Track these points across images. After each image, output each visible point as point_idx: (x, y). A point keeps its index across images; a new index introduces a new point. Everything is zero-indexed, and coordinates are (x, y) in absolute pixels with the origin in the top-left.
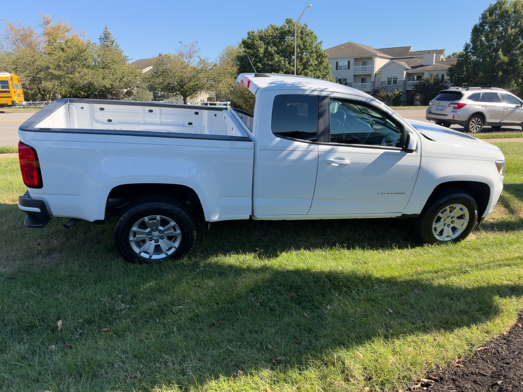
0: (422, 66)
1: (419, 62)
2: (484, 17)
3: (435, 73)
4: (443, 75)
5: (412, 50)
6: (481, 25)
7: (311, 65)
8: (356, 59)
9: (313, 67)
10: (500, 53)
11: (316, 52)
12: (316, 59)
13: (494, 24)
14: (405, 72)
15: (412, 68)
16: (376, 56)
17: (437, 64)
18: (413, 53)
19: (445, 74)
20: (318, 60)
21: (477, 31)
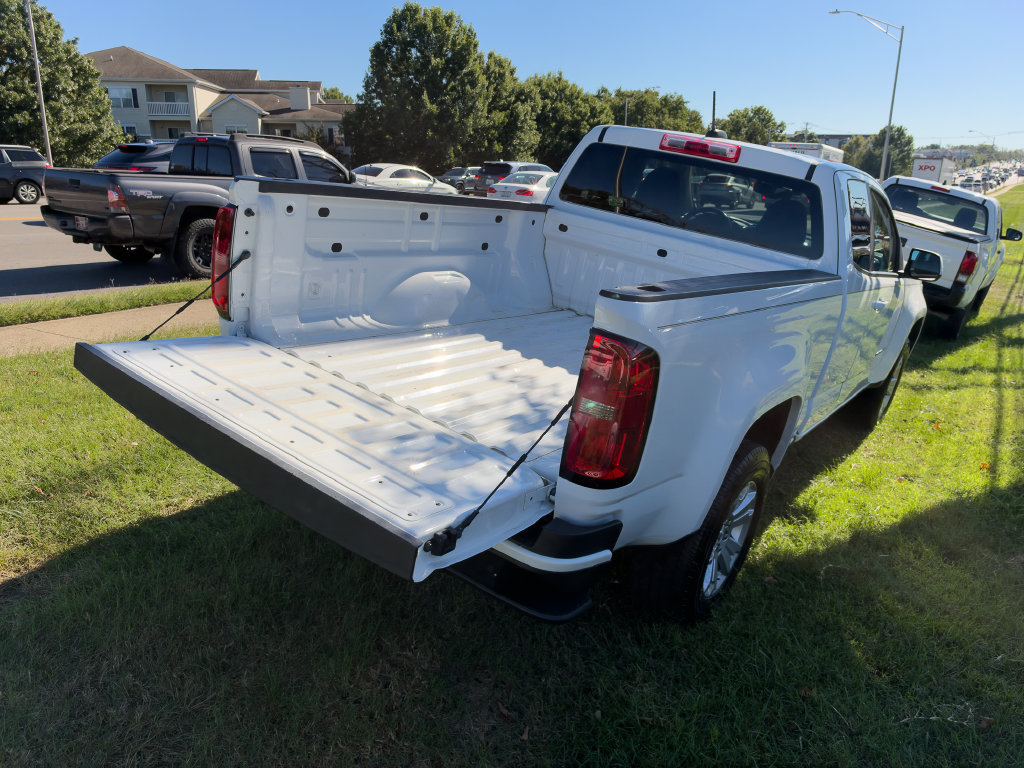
0: (288, 110)
1: (280, 102)
2: (388, 30)
3: (317, 127)
4: (331, 131)
5: (259, 77)
6: (385, 43)
7: (64, 91)
8: (150, 87)
9: (69, 96)
10: (425, 97)
11: (70, 61)
12: (72, 79)
13: (405, 46)
14: (260, 121)
15: (272, 113)
16: (194, 83)
17: (316, 109)
18: (263, 84)
19: (336, 129)
20: (78, 82)
21: (379, 54)
